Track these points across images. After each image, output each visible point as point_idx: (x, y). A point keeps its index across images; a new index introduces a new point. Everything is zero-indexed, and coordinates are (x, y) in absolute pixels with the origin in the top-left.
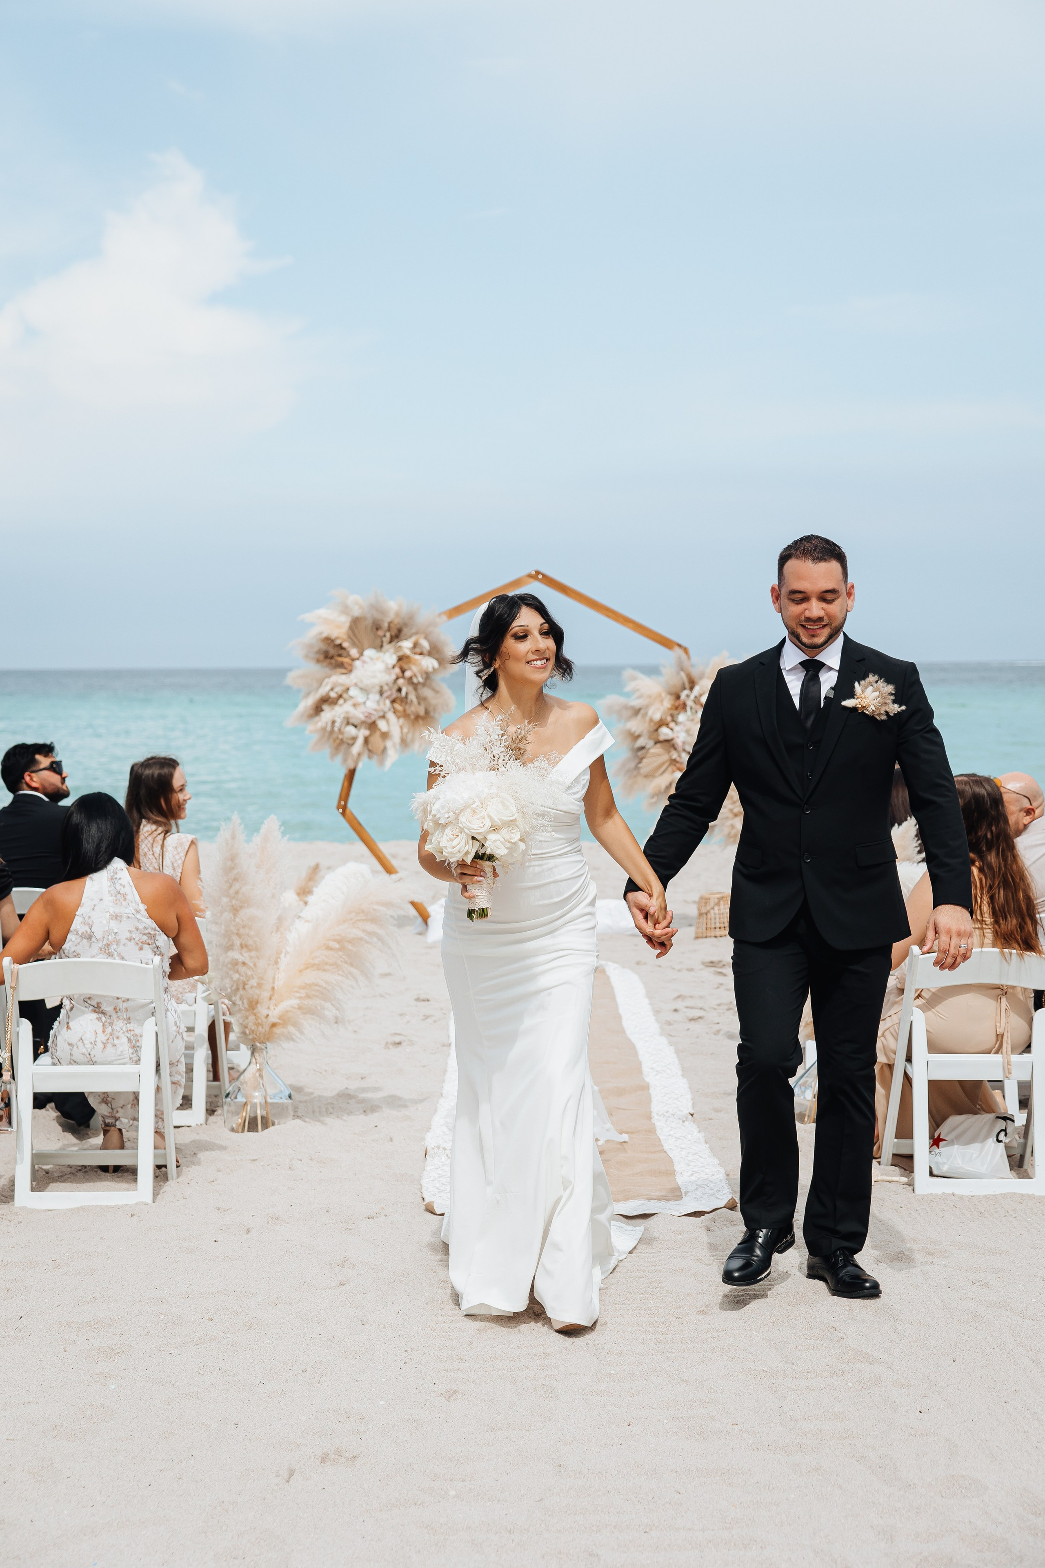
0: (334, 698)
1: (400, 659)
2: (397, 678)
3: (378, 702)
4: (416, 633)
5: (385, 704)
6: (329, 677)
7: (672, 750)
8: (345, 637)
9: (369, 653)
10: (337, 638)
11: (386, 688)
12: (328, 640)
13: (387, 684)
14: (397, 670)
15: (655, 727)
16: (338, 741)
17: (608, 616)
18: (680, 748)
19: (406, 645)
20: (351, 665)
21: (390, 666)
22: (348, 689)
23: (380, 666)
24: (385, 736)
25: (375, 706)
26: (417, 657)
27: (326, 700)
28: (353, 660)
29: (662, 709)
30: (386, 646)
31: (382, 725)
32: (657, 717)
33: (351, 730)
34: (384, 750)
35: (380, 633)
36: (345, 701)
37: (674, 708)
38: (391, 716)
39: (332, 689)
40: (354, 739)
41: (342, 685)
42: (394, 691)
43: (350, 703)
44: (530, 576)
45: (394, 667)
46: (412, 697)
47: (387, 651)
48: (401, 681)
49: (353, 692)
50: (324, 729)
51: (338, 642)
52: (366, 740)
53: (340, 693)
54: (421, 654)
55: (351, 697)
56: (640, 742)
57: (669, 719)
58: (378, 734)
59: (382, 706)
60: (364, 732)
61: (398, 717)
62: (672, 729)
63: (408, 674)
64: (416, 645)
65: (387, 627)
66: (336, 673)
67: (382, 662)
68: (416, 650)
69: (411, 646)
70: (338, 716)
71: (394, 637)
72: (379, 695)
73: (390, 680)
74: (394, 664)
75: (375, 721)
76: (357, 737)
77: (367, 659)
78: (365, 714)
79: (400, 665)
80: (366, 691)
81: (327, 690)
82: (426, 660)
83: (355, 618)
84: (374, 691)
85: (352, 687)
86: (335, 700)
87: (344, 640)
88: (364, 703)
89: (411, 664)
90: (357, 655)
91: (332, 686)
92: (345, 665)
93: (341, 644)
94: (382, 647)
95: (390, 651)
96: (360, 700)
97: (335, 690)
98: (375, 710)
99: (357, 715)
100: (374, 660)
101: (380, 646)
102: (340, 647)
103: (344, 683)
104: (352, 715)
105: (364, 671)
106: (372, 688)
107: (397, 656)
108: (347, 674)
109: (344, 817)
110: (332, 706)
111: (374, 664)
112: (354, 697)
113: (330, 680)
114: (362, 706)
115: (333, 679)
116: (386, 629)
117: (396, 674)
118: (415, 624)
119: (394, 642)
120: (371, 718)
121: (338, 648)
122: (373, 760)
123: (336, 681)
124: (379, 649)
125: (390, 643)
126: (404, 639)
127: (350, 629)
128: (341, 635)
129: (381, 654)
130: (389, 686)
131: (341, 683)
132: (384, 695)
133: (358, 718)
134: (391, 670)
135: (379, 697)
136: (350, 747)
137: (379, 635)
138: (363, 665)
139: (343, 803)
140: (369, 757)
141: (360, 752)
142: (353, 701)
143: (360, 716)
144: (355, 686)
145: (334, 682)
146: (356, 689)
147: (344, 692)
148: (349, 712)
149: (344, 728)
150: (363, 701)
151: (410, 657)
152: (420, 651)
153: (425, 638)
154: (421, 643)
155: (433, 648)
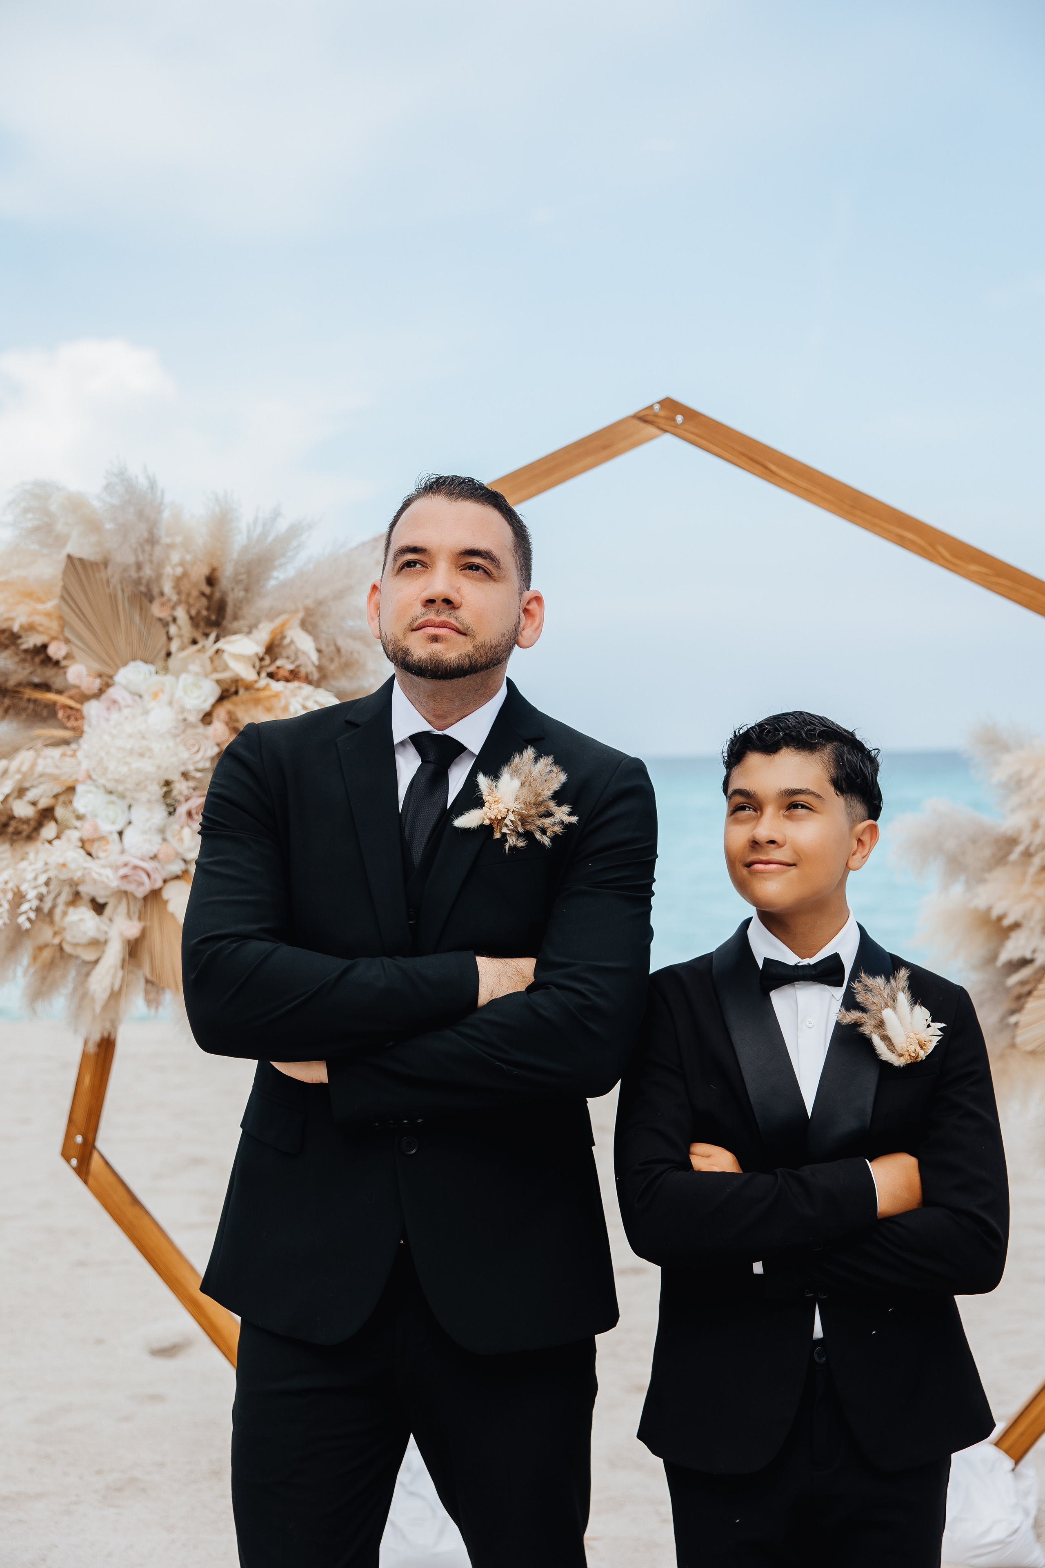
0: (26, 821)
3: (162, 831)
5: (181, 840)
6: (13, 752)
8: (54, 623)
9: (132, 675)
10: (31, 628)
11: (181, 787)
13: (185, 775)
16: (46, 954)
17: (902, 542)
19: (243, 647)
20: (75, 714)
21: (194, 718)
22: (71, 789)
25: (153, 845)
26: (277, 686)
28: (84, 698)
30: (182, 655)
33: (84, 921)
35: (157, 610)
39: (21, 792)
40: (98, 944)
41: (55, 778)
43: (73, 835)
45: (207, 718)
47: (184, 669)
49: (83, 801)
51: (31, 641)
52: (132, 949)
53: (43, 803)
54: (293, 675)
55: (79, 817)
58: (170, 925)
60: (123, 925)
64: (272, 650)
65: (179, 593)
66: (33, 739)
67: (170, 703)
68: (279, 663)
69: (260, 650)
70: (35, 878)
71: (202, 624)
72: (164, 807)
73: (199, 756)
74: (207, 706)
75: (160, 889)
76: (106, 942)
77: (127, 695)
78: (123, 871)
79: (230, 713)
80: (122, 796)
81: (7, 797)
82: (307, 698)
83: (77, 563)
84: (144, 796)
85: (83, 782)
86: (31, 828)
87: (53, 633)
88: (120, 834)
89: (260, 708)
90: (97, 683)
91: (20, 781)
92: (60, 714)
93: (45, 647)
94: (169, 654)
95: (194, 667)
96: (108, 828)
97: (31, 795)
98: (154, 857)
99: (100, 875)
100: (146, 697)
101: (163, 653)
102: (42, 657)
103: (56, 772)
104: (83, 875)
105: (113, 737)
106: (140, 786)
107: (218, 682)
108: (66, 742)
109: (86, 1182)
110: (17, 846)
111: (146, 712)
112: (89, 816)
113: (14, 765)
114: (114, 846)
115: (24, 759)
116: (175, 598)
117: (219, 741)
118: (272, 583)
119: (207, 635)
120: (141, 884)
121: (37, 660)
122: (161, 1010)
123: (33, 765)
124: (160, 663)
125: (194, 642)
126: (235, 633)
127: (67, 596)
128: (37, 619)
129: (168, 679)
130: (194, 778)
131: (49, 770)
132: (182, 810)
133: (103, 882)
134: (201, 729)
135: (165, 814)
136: (88, 974)
137: (160, 620)
138: (115, 716)
139: (79, 1139)
140: (149, 1002)
141: (117, 987)
142: (86, 830)
143: (107, 877)
144: (89, 782)
145: (25, 768)
146: (93, 789)
147: (61, 799)
148: (72, 866)
149: (65, 913)
150: (118, 827)
151: (257, 686)
152: (292, 667)
153: (303, 624)
154: (291, 641)
155: (332, 659)
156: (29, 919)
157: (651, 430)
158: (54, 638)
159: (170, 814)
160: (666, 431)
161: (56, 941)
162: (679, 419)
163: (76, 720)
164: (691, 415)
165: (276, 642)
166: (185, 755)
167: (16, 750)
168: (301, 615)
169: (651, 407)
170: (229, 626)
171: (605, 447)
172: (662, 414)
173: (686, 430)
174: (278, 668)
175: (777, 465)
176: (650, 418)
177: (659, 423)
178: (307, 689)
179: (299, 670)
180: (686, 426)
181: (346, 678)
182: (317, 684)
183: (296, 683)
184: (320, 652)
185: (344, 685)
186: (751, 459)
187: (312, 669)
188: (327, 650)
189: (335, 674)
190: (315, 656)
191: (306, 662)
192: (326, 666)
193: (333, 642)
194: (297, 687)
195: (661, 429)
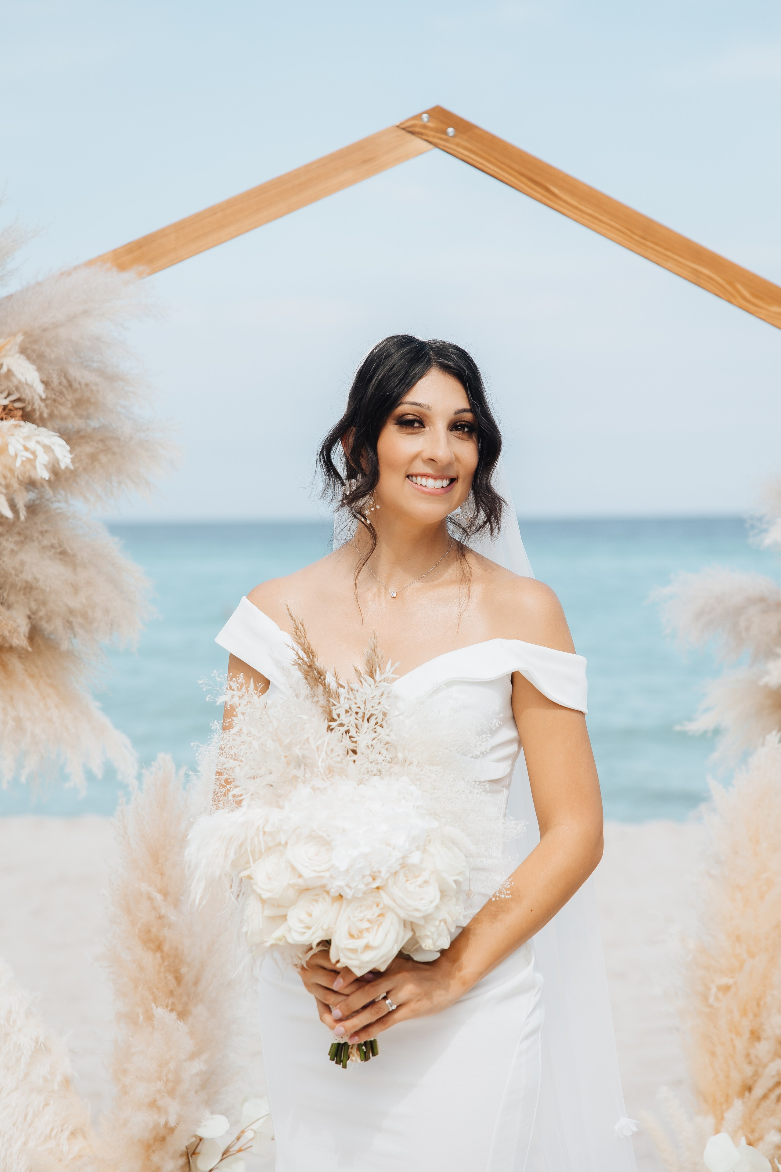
54: (7, 412)
82: (27, 438)
152: (6, 402)
153: (23, 351)
154: (9, 371)
155: (61, 393)
157: (418, 143)
160: (436, 145)
162: (451, 131)
164: (464, 127)
168: (20, 338)
169: (419, 117)
171: (366, 161)
172: (431, 124)
173: (458, 145)
175: (560, 187)
176: (417, 129)
177: (427, 135)
178: (28, 427)
179: (18, 405)
180: (458, 140)
181: (81, 417)
182: (41, 422)
183: (12, 422)
184: (46, 383)
185: (78, 423)
186: (531, 179)
187: (38, 404)
188: (55, 381)
189: (65, 411)
190: (40, 388)
191: (27, 394)
192: (55, 401)
193: (64, 373)
194: (16, 426)
195: (430, 143)
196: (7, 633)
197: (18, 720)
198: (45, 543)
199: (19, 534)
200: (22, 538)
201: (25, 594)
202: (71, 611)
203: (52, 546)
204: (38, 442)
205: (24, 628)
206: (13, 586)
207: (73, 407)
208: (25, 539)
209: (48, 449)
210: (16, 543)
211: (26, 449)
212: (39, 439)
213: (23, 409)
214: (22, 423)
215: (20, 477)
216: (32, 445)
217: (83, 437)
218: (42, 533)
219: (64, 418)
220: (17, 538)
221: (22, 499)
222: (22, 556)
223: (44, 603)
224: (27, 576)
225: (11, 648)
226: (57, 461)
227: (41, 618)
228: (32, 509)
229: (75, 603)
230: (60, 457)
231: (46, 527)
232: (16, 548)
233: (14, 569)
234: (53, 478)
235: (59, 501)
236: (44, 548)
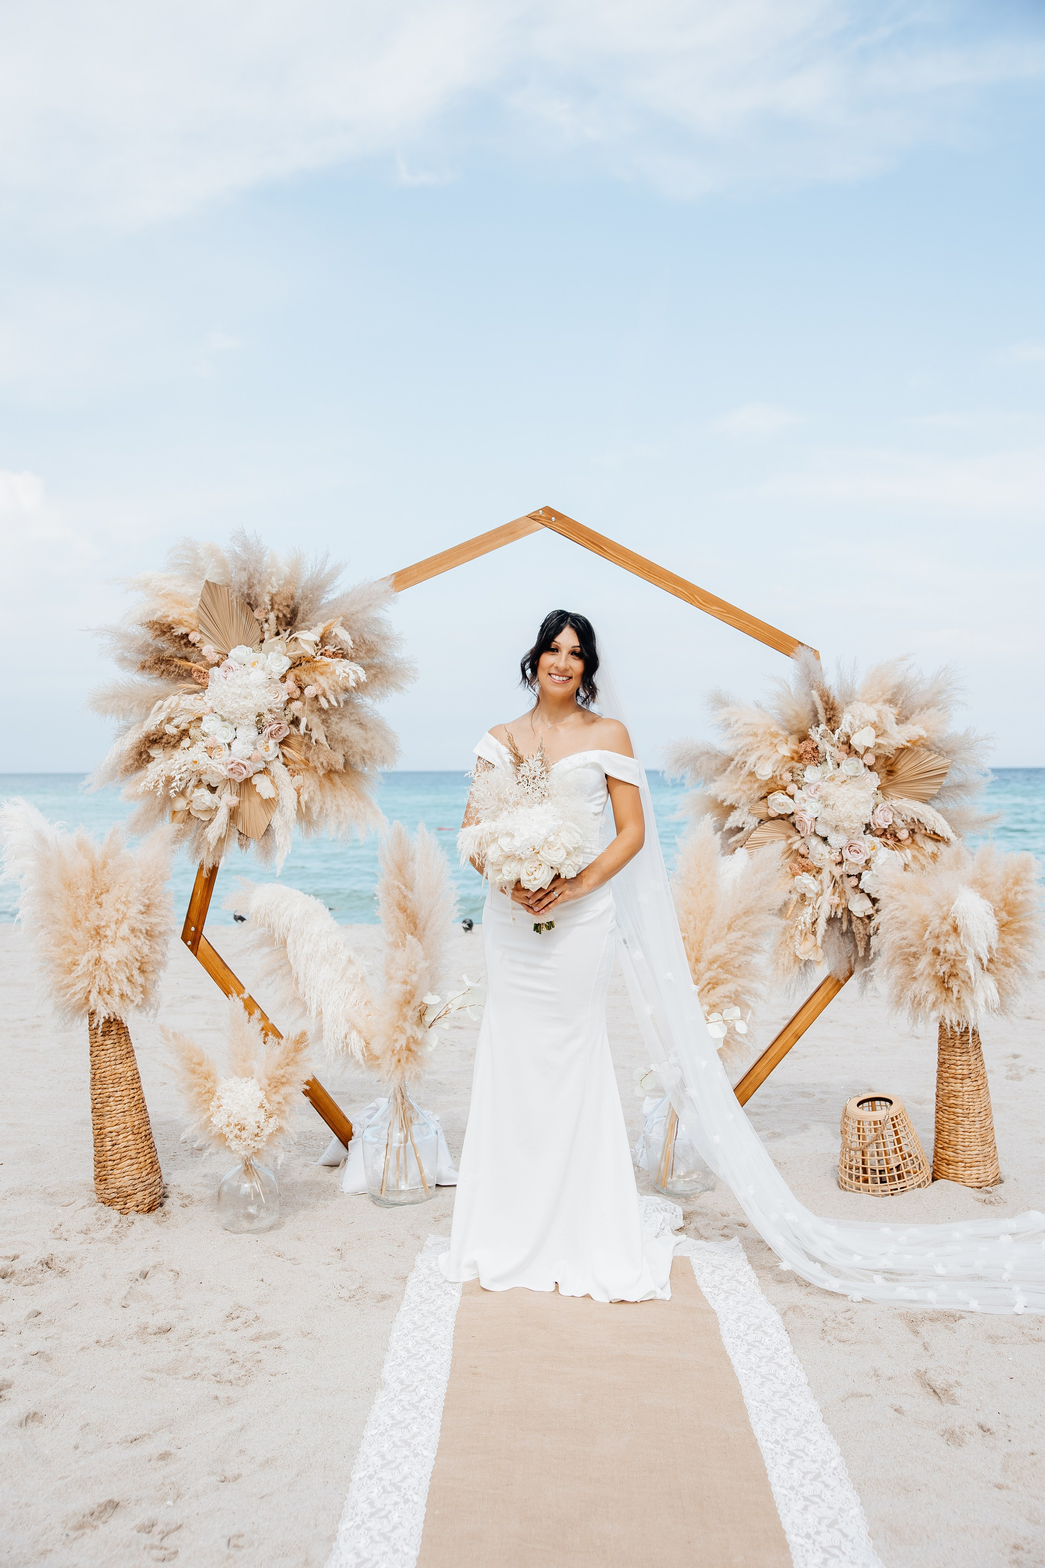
0: (173, 737)
1: (295, 665)
2: (290, 700)
3: (254, 744)
4: (323, 619)
5: (267, 749)
6: (164, 697)
7: (792, 832)
8: (194, 622)
9: (240, 653)
10: (180, 623)
11: (268, 717)
12: (164, 629)
13: (270, 710)
14: (290, 684)
15: (763, 793)
16: (181, 816)
17: (675, 593)
18: (807, 831)
19: (307, 638)
20: (205, 675)
21: (277, 677)
22: (200, 719)
23: (257, 676)
24: (269, 804)
25: (248, 751)
26: (329, 660)
27: (155, 740)
28: (210, 666)
29: (776, 757)
30: (271, 641)
31: (263, 786)
32: (765, 772)
33: (204, 797)
34: (268, 831)
35: (256, 614)
36: (193, 743)
37: (796, 757)
38: (277, 767)
39: (170, 720)
40: (212, 811)
41: (188, 712)
42: (284, 724)
43: (201, 745)
44: (533, 517)
45: (284, 678)
46: (318, 734)
47: (272, 649)
48: (296, 706)
49: (209, 724)
50: (152, 793)
51: (180, 631)
52: (234, 814)
53: (184, 726)
54: (335, 655)
55: (205, 735)
56: (733, 820)
57: (787, 776)
58: (255, 800)
59: (261, 751)
60: (227, 799)
61: (293, 773)
62: (792, 797)
63: (310, 691)
64: (323, 640)
65: (272, 605)
66: (177, 690)
67: (263, 669)
68: (326, 648)
69: (318, 639)
70: (180, 769)
71: (283, 623)
72: (256, 729)
73: (278, 700)
74: (284, 671)
75: (251, 778)
76: (217, 808)
77: (236, 663)
78: (230, 767)
79: (296, 676)
80: (232, 723)
81: (162, 722)
82: (345, 667)
83: (211, 586)
84: (247, 722)
85: (207, 715)
86: (176, 741)
87: (193, 627)
88: (229, 745)
89: (317, 673)
90: (217, 658)
91: (169, 713)
92: (195, 675)
93: (187, 635)
94: (262, 641)
95: (278, 648)
96: (221, 741)
97: (175, 722)
98: (249, 759)
99: (217, 768)
100: (248, 665)
101: (258, 640)
102: (185, 640)
103: (192, 708)
104: (206, 769)
105: (229, 687)
106: (244, 716)
107: (290, 658)
108: (196, 692)
109: (196, 955)
110: (168, 750)
111: (249, 674)
112: (211, 734)
113: (166, 704)
114: (226, 752)
115: (172, 700)
116: (269, 607)
117: (290, 691)
118: (324, 601)
119: (285, 631)
120: (241, 774)
121: (182, 642)
122: (249, 850)
123: (178, 705)
124: (256, 646)
125: (278, 634)
126: (302, 629)
127: (203, 604)
128: (186, 618)
129: (262, 655)
130: (275, 712)
131: (187, 707)
132: (267, 731)
133: (218, 773)
134: (280, 684)
135: (257, 733)
136: (205, 828)
137: (257, 620)
138: (230, 675)
139: (193, 929)
140: (241, 846)
141: (223, 836)
142: (209, 742)
143: (221, 770)
144: (212, 714)
145: (173, 706)
146: (214, 718)
147: (193, 725)
148: (201, 762)
149: (193, 792)
150: (228, 741)
151: (315, 660)
152: (334, 650)
153: (342, 625)
154: (336, 634)
155: (360, 646)
156: (175, 792)
157: (538, 525)
158: (193, 630)
159: (259, 733)
160: (545, 526)
161: (188, 808)
162: (553, 519)
163: (204, 678)
164: (560, 517)
165: (326, 635)
166: (272, 699)
167: (167, 695)
168: (341, 619)
169: (538, 511)
170: (300, 626)
171: (510, 534)
172: (544, 515)
173: (557, 526)
174: (325, 650)
176: (537, 518)
177: (542, 521)
178: (345, 662)
179: (340, 651)
180: (556, 523)
181: (369, 657)
182: (352, 659)
183: (338, 659)
184: (353, 641)
185: (367, 661)
186: (593, 543)
187: (350, 651)
188: (357, 640)
189: (362, 654)
190: (351, 643)
191: (344, 646)
192: (357, 649)
193: (361, 636)
194: (339, 661)
195: (543, 524)
196: (333, 763)
197: (338, 806)
198: (352, 718)
199: (340, 714)
200: (341, 716)
201: (342, 744)
202: (364, 752)
203: (356, 720)
204: (350, 669)
205: (342, 760)
206: (337, 740)
207: (366, 653)
208: (342, 717)
209: (355, 672)
210: (338, 718)
211: (344, 672)
212: (350, 667)
213: (342, 653)
214: (342, 660)
215: (341, 686)
216: (347, 670)
217: (371, 667)
218: (351, 714)
219: (362, 658)
220: (338, 716)
221: (342, 697)
222: (341, 725)
223: (351, 748)
224: (343, 734)
225: (336, 772)
226: (359, 677)
227: (349, 756)
228: (346, 702)
229: (366, 747)
230: (361, 676)
231: (353, 711)
232: (338, 721)
233: (337, 731)
234: (356, 687)
235: (359, 699)
236: (352, 721)
